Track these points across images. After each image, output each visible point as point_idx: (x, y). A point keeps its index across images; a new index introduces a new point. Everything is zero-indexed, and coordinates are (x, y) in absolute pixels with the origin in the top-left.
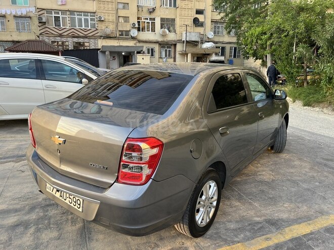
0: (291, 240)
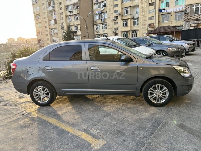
0: (43, 120)
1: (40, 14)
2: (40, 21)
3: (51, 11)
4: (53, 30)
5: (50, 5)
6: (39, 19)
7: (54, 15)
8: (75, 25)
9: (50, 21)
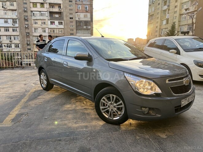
1: (153, 14)
2: (152, 21)
3: (165, 11)
4: (163, 30)
5: (165, 4)
6: (152, 19)
7: (167, 15)
8: (189, 24)
9: (162, 21)
